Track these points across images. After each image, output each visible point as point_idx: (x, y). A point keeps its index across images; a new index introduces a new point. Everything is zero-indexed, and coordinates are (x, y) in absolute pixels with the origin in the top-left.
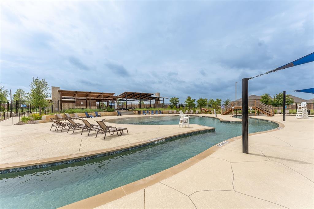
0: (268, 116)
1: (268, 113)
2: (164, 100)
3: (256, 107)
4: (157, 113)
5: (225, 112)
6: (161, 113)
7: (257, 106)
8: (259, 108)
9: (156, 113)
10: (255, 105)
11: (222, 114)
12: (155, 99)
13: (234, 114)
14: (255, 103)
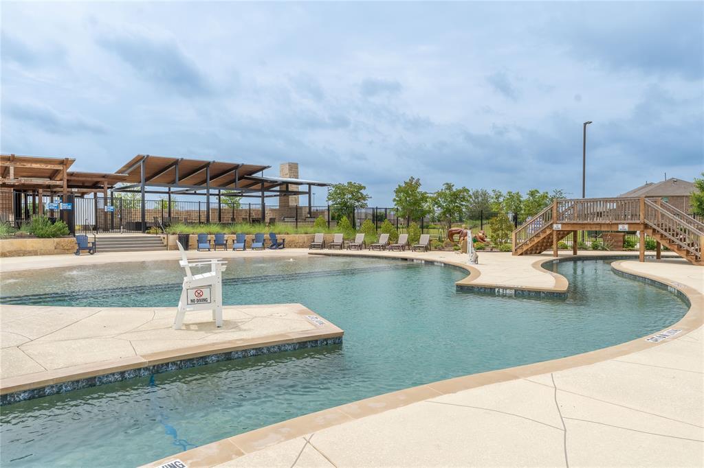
0: (690, 263)
1: (692, 249)
2: (309, 193)
3: (646, 226)
4: (260, 244)
5: (525, 244)
6: (277, 245)
7: (647, 222)
8: (659, 229)
9: (256, 245)
10: (642, 216)
11: (515, 253)
12: (278, 188)
13: (559, 253)
14: (642, 207)
